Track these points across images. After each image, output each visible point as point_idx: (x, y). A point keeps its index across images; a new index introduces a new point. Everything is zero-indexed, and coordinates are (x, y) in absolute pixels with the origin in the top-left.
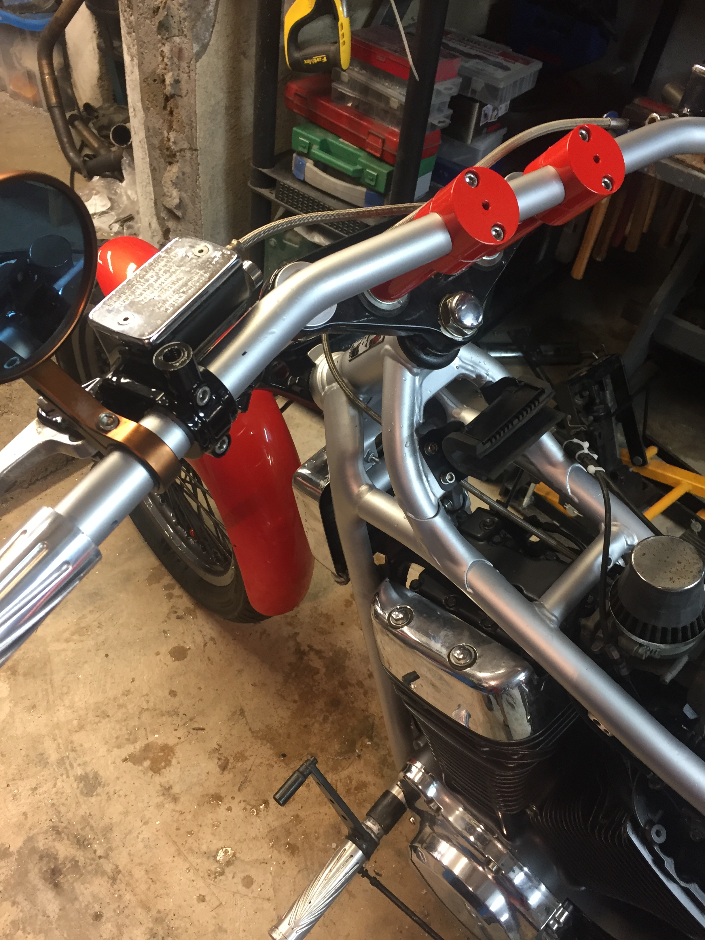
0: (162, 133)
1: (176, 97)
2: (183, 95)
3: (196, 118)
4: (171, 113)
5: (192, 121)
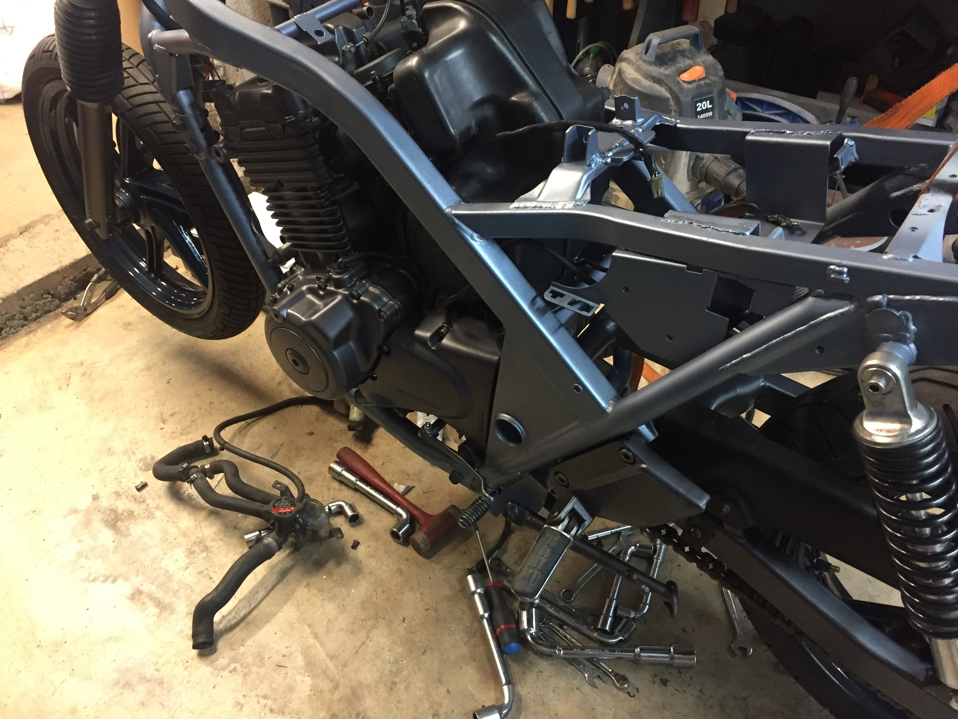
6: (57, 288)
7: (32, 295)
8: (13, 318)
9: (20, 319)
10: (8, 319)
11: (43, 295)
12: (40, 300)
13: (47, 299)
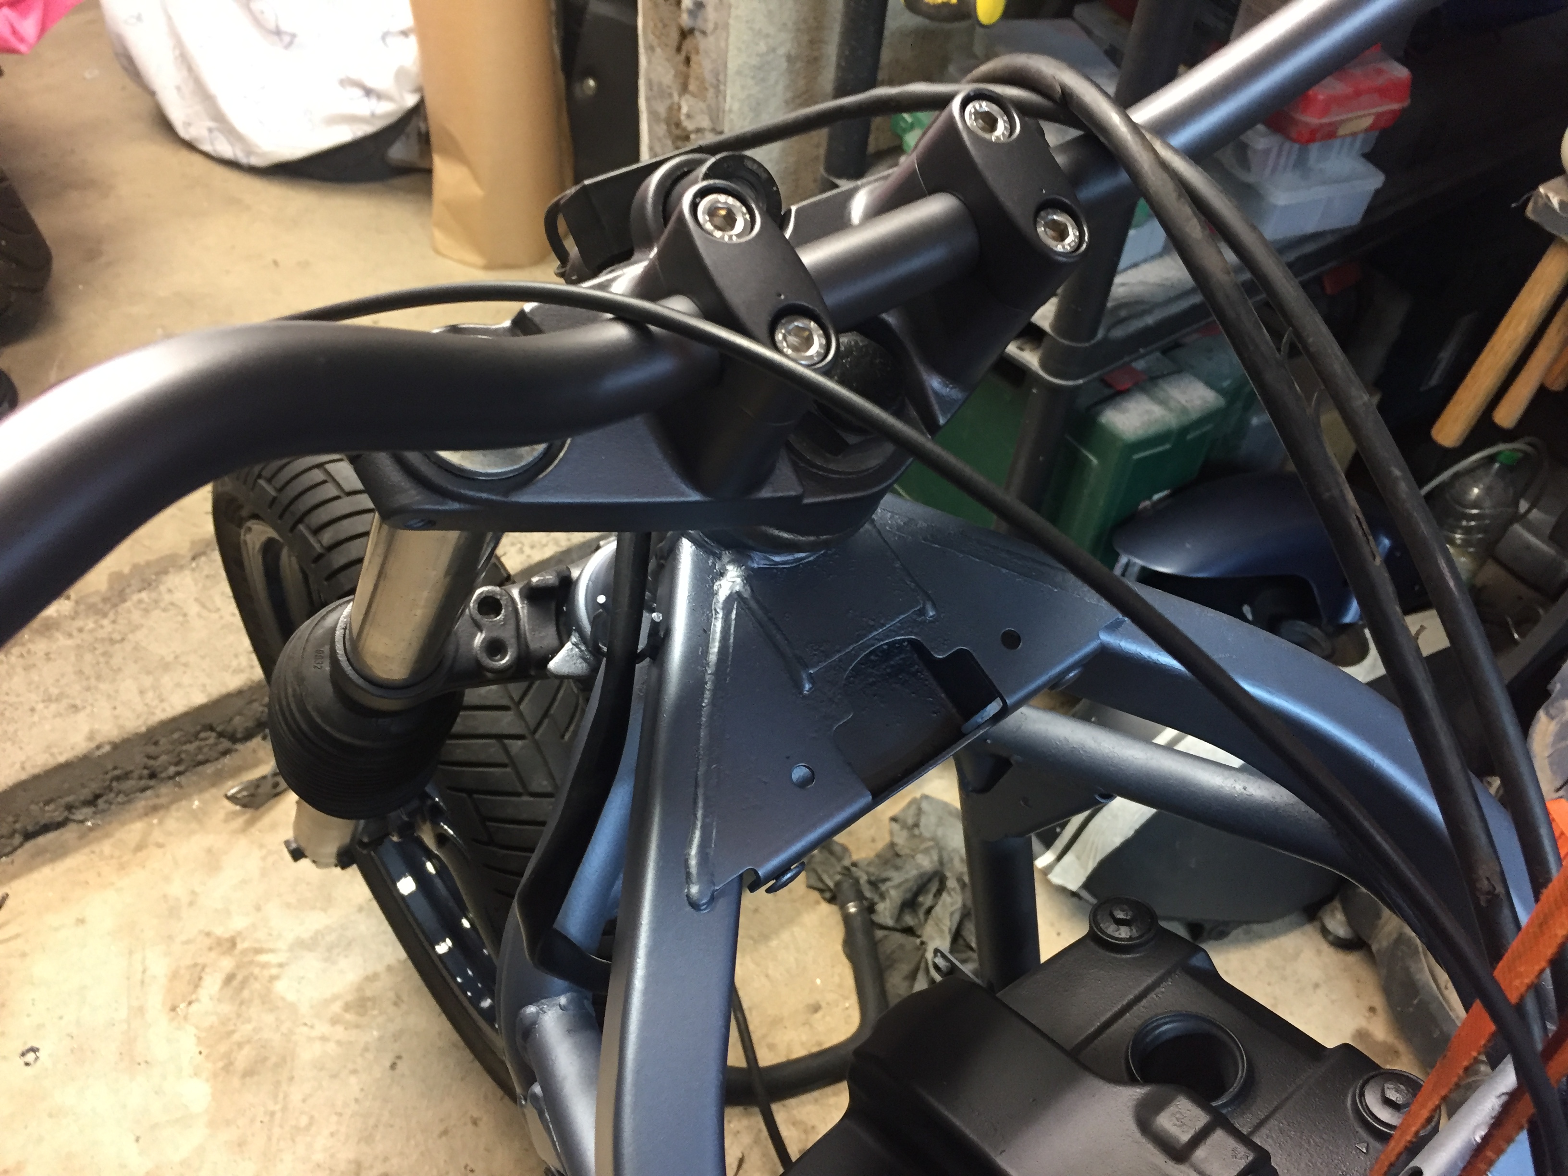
0: (670, 95)
1: (697, 33)
2: (709, 31)
3: (726, 75)
4: (688, 60)
5: (718, 80)
6: (231, 719)
7: (176, 736)
8: (126, 776)
9: (141, 778)
10: (118, 778)
11: (199, 732)
12: (191, 742)
13: (206, 739)
